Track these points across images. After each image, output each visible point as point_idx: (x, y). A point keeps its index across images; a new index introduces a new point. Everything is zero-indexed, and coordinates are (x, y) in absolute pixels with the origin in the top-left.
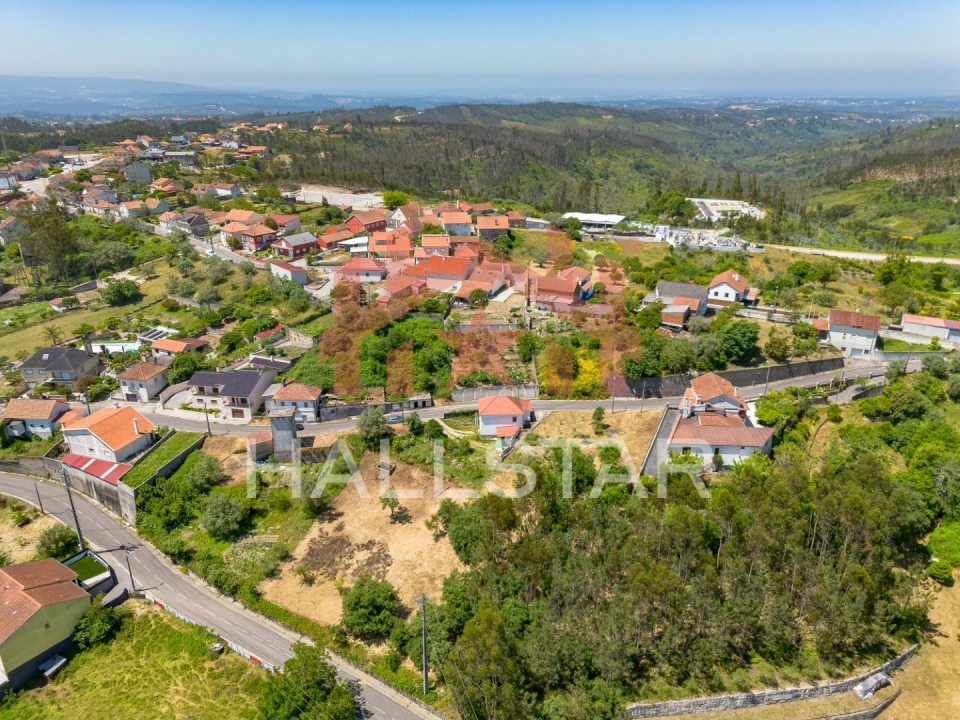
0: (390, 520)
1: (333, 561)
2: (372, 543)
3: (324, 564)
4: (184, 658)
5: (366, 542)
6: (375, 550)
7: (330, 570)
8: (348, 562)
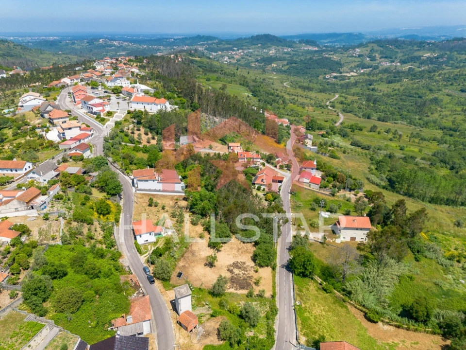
0: (213, 267)
1: (243, 279)
2: (228, 270)
3: (246, 282)
4: (306, 314)
6: (232, 268)
7: (248, 279)
8: (242, 274)
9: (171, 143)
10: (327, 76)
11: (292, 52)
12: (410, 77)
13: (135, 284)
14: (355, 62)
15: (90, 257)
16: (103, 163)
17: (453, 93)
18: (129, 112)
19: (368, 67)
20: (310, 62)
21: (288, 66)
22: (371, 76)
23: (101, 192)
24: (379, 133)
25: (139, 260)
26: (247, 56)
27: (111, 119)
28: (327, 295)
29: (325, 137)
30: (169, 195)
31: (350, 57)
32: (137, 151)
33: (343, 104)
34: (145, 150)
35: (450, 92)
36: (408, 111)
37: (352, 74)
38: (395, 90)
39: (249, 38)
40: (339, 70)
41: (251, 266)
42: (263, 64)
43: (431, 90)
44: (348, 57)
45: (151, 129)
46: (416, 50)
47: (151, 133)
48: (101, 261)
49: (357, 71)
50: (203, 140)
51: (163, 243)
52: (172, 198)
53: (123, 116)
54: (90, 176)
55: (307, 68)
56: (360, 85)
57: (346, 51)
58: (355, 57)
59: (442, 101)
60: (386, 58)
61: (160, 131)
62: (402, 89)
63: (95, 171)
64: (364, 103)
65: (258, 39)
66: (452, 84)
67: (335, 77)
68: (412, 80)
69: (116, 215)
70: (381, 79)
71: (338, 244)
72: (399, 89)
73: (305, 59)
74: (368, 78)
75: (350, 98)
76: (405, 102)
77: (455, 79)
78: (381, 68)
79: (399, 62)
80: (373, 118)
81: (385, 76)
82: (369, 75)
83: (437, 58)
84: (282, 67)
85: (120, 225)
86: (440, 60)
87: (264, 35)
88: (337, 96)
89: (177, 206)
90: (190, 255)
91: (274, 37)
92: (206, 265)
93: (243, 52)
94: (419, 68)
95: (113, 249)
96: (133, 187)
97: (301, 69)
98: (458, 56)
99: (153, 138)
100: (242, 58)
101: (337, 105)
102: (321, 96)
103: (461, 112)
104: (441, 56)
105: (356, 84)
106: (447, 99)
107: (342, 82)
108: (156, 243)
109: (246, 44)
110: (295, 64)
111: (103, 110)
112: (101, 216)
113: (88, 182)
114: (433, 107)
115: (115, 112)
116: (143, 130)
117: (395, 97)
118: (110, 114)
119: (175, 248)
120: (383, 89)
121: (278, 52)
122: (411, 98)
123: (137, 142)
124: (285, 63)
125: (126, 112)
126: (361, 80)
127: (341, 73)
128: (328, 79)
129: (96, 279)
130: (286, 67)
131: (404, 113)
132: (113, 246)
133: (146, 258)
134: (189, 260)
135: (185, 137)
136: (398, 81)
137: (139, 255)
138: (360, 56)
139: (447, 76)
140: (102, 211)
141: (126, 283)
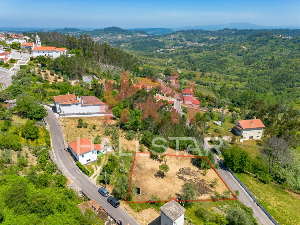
0: (164, 178)
1: (198, 184)
2: (180, 177)
3: (202, 186)
4: (269, 208)
5: (181, 180)
6: (181, 175)
7: (202, 183)
8: (194, 180)
9: (76, 81)
10: (158, 51)
11: (132, 38)
12: (207, 49)
13: (100, 211)
14: (172, 43)
15: (31, 187)
16: (19, 91)
17: (234, 57)
18: (32, 59)
19: (181, 46)
20: (145, 43)
21: (132, 46)
22: (185, 50)
23: (22, 118)
24: (206, 77)
25: (89, 182)
26: (103, 40)
27: (15, 65)
28: (266, 185)
29: (178, 80)
30: (95, 117)
31: (169, 40)
32: (47, 88)
33: (176, 64)
34: (55, 87)
35: (232, 56)
36: (214, 66)
37: (172, 49)
38: (201, 56)
39: (103, 29)
40: (164, 47)
41: (196, 170)
42: (115, 45)
43: (221, 55)
44: (167, 40)
45: (56, 71)
46: (205, 36)
47: (56, 74)
48: (46, 191)
49: (175, 48)
50: (101, 79)
51: (107, 161)
52: (99, 119)
53: (27, 62)
54: (6, 103)
55: (144, 47)
56: (180, 55)
57: (165, 37)
58: (172, 40)
59: (229, 61)
60: (189, 40)
61: (64, 72)
62: (205, 55)
63: (12, 98)
64: (187, 63)
65: (109, 30)
66: (231, 52)
67: (163, 51)
68: (209, 50)
69: (46, 139)
70: (191, 51)
71: (242, 143)
72: (203, 56)
73: (142, 41)
74: (183, 51)
75: (179, 61)
76: (209, 62)
77: (232, 49)
78: (188, 46)
79: (197, 42)
80: (197, 70)
81: (193, 49)
82: (183, 49)
83: (217, 39)
84: (128, 46)
85: (53, 149)
86: (219, 41)
87: (112, 27)
88: (170, 60)
89: (107, 125)
90: (137, 168)
91: (119, 28)
92: (156, 176)
93: (100, 38)
94: (209, 45)
95: (54, 174)
96: (55, 114)
97: (141, 47)
98: (228, 38)
99: (59, 78)
100: (100, 41)
101: (173, 65)
102: (161, 60)
103: (244, 65)
104: (219, 39)
105: (177, 54)
106: (231, 60)
107: (168, 54)
108: (98, 161)
109: (101, 33)
110: (136, 44)
111: (6, 59)
112: (30, 141)
113: (6, 108)
114: (226, 64)
115: (18, 60)
116: (48, 72)
117: (202, 60)
118: (12, 61)
119: (120, 164)
120: (194, 56)
121: (123, 38)
122: (212, 60)
123: (45, 80)
124: (130, 44)
125: (29, 59)
126: (179, 52)
127: (165, 49)
128: (159, 52)
129: (49, 217)
130: (131, 47)
131: (213, 68)
132: (54, 171)
133: (96, 178)
134: (138, 173)
135: (87, 77)
136: (201, 52)
137: (86, 176)
138: (174, 39)
139: (227, 47)
140: (30, 135)
141: (88, 212)
